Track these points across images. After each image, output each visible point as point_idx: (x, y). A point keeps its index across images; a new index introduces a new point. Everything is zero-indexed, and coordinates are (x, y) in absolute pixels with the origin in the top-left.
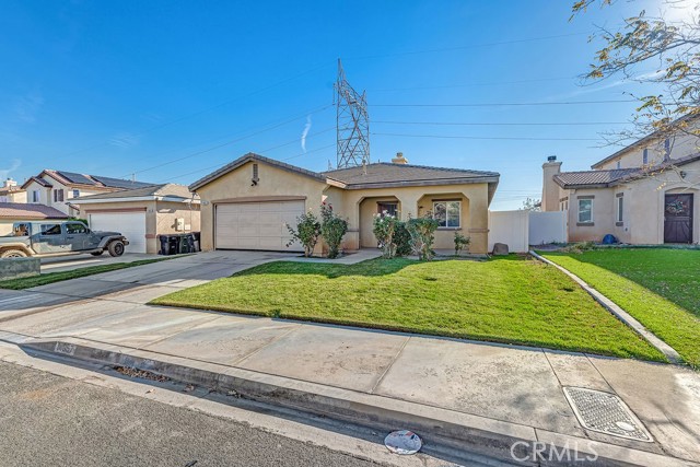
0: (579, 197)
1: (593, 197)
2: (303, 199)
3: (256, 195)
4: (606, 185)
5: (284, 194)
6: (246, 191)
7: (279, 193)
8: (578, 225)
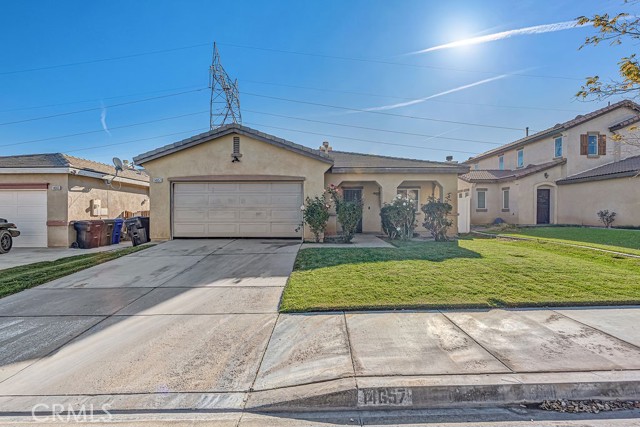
0: (478, 189)
1: (486, 190)
2: (301, 181)
3: (237, 173)
4: (496, 182)
5: (277, 174)
6: (224, 168)
7: (269, 172)
8: (477, 211)
